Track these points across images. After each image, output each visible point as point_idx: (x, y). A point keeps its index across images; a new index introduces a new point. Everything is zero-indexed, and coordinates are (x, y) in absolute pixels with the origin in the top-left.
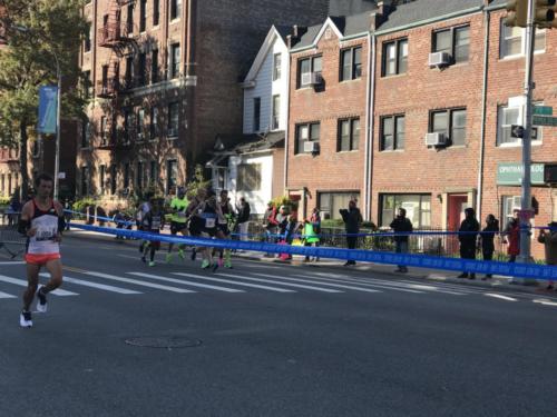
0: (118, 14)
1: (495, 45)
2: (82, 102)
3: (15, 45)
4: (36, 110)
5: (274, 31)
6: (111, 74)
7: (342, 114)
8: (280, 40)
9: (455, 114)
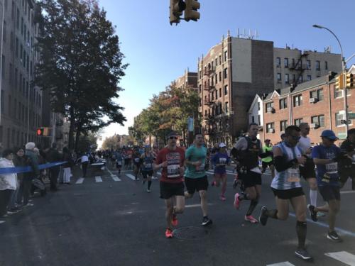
0: (209, 95)
1: (332, 94)
2: (200, 121)
3: (181, 107)
4: (187, 125)
5: (257, 96)
6: (208, 113)
7: (281, 119)
8: (259, 98)
9: (321, 117)
